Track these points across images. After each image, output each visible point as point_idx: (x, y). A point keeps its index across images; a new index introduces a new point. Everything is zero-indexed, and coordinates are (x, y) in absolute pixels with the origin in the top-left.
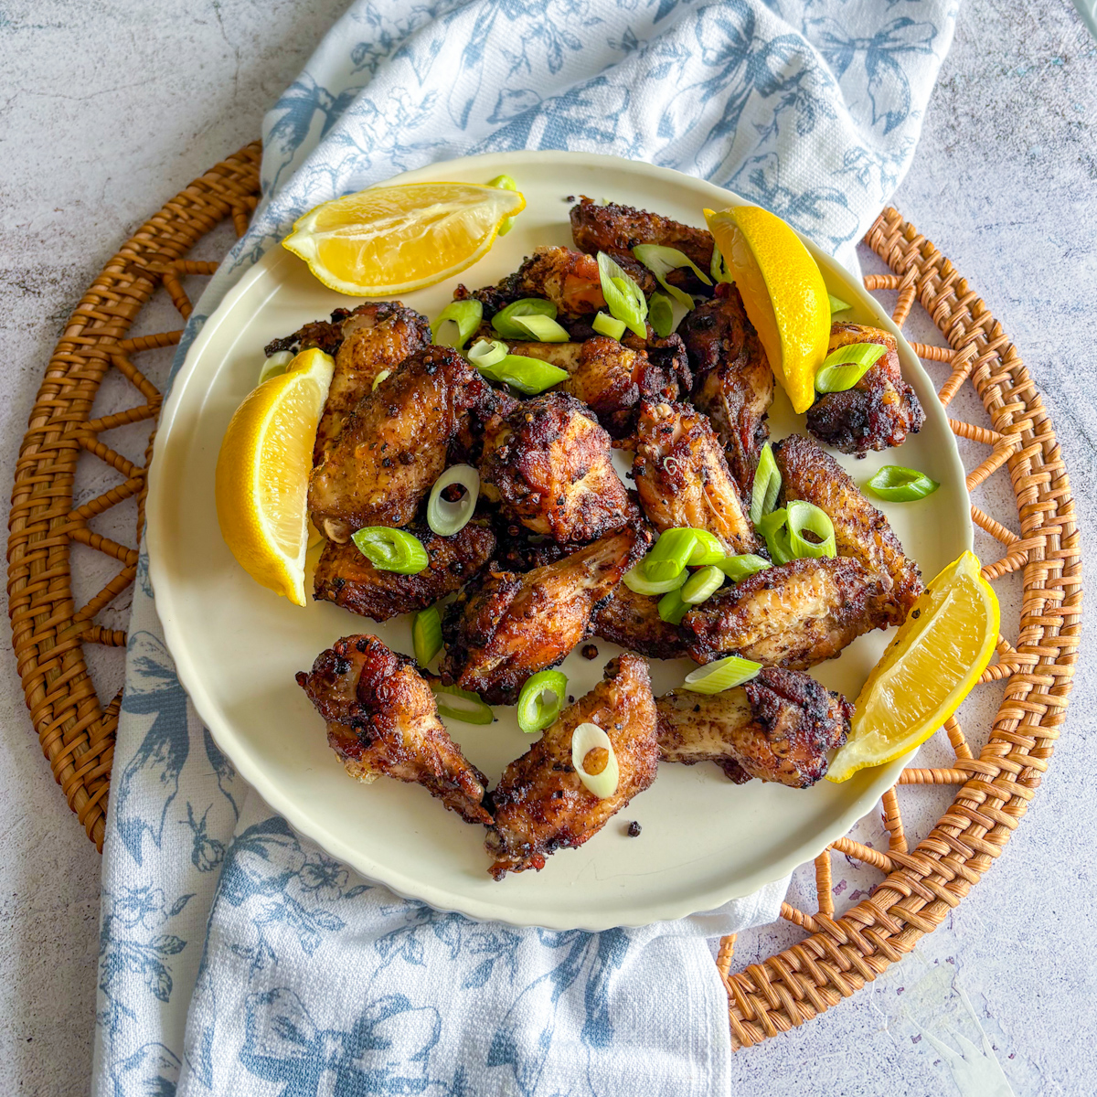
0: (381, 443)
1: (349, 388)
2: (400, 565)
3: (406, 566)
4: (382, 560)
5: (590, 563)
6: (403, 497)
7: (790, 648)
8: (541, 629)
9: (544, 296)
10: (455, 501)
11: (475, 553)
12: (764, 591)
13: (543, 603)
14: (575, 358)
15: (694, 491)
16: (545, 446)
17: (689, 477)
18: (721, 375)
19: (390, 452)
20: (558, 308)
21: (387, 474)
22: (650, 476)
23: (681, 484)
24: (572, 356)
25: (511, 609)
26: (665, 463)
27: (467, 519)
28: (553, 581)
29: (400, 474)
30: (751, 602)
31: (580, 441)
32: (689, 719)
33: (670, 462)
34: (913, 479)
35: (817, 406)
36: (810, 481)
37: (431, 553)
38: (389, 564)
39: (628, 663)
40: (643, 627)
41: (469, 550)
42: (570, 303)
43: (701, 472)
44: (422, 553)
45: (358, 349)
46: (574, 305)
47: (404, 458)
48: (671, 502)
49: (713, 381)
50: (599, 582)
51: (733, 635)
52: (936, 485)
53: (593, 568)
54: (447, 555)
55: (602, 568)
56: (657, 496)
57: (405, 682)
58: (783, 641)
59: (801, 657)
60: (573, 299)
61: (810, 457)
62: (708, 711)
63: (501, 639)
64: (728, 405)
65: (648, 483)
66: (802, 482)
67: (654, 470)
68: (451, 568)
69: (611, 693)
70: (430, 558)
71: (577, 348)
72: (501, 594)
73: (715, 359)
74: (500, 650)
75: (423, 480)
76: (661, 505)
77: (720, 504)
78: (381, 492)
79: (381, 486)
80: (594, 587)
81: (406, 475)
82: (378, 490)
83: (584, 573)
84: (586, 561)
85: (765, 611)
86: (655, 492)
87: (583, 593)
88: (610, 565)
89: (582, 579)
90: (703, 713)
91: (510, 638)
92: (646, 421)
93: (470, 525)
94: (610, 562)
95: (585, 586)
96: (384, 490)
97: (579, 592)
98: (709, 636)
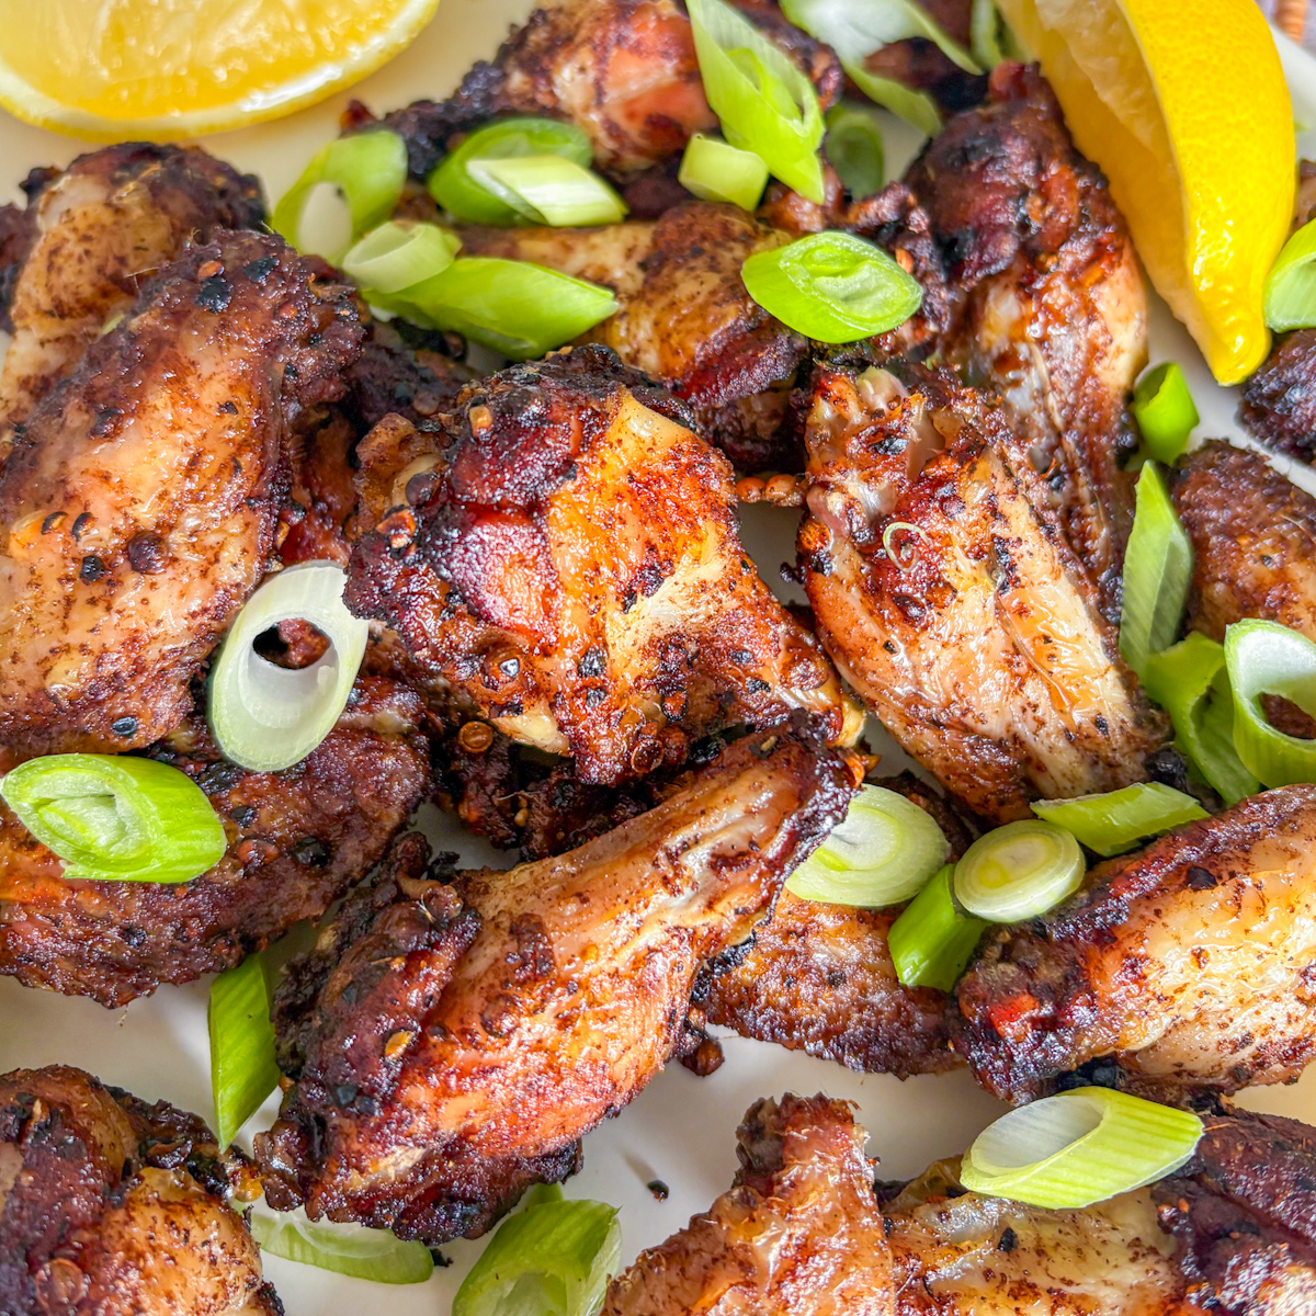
0: (75, 511)
1: (44, 364)
2: (142, 861)
3: (156, 864)
4: (83, 853)
5: (686, 847)
6: (139, 668)
7: (1258, 1041)
9: (555, 113)
10: (302, 666)
12: (1187, 894)
14: (638, 257)
16: (533, 510)
17: (960, 567)
18: (1025, 288)
19: (101, 536)
20: (594, 141)
21: (93, 602)
22: (847, 575)
23: (938, 592)
24: (629, 253)
26: (887, 540)
27: (332, 712)
28: (571, 908)
29: (128, 597)
30: (1155, 931)
31: (639, 486)
32: (988, 1274)
33: (901, 539)
36: (1264, 560)
37: (233, 816)
38: (105, 863)
39: (802, 1135)
40: (845, 993)
42: (624, 124)
43: (993, 555)
45: (59, 261)
46: (633, 130)
47: (143, 548)
48: (912, 644)
49: (1003, 309)
50: (711, 906)
53: (695, 861)
54: (282, 823)
55: (720, 862)
56: (870, 627)
57: (128, 1248)
58: (1240, 1023)
60: (631, 116)
62: (1040, 1252)
63: (419, 1094)
64: (1043, 368)
65: (841, 592)
66: (1246, 563)
67: (857, 559)
68: (293, 853)
69: (759, 1241)
70: (229, 832)
71: (642, 236)
72: (414, 958)
74: (421, 1124)
75: (194, 615)
76: (881, 655)
77: (1047, 639)
78: (75, 655)
79: (76, 637)
80: (701, 922)
81: (145, 601)
82: (67, 649)
83: (666, 881)
84: (674, 842)
85: (1199, 956)
86: (864, 618)
87: (664, 937)
88: (742, 854)
89: (661, 896)
90: (1028, 1259)
91: (445, 1092)
92: (830, 425)
93: (344, 732)
94: (744, 846)
95: (671, 920)
96: (83, 648)
97: (653, 936)
98: (1040, 1040)
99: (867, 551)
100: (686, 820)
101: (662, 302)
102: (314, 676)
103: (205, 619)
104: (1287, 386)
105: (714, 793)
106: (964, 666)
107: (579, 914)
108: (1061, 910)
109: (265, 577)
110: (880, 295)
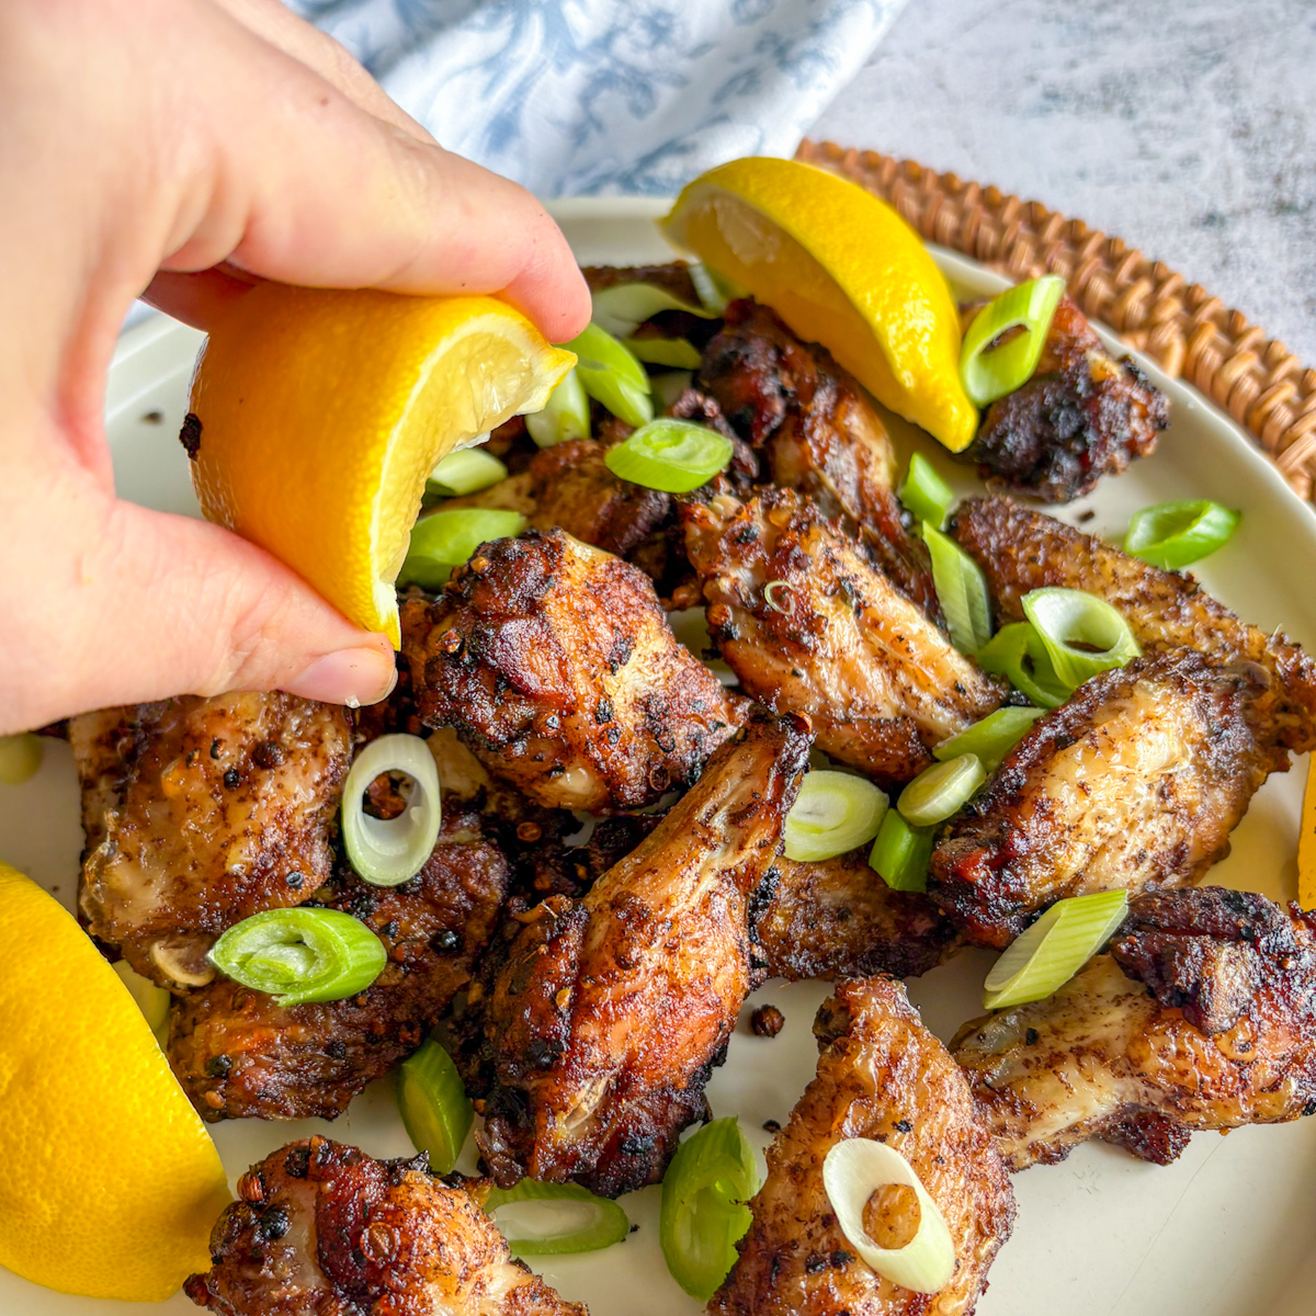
0: (207, 746)
3: (345, 973)
4: (289, 984)
5: (710, 816)
6: (291, 835)
7: (1150, 854)
8: (662, 981)
10: (396, 816)
11: (472, 897)
12: (1061, 754)
13: (647, 928)
14: (526, 491)
15: (842, 630)
16: (534, 608)
17: (823, 605)
18: (799, 434)
19: (229, 758)
21: (242, 800)
22: (750, 635)
23: (814, 624)
25: (584, 966)
26: (768, 596)
27: (432, 832)
28: (647, 879)
29: (268, 787)
30: (1048, 782)
31: (597, 591)
32: (1027, 1063)
33: (778, 594)
34: (1194, 516)
35: (987, 426)
36: (1033, 560)
37: (383, 932)
38: (308, 985)
39: (859, 993)
40: (854, 922)
41: (459, 898)
43: (842, 591)
44: (364, 938)
47: (264, 757)
48: (810, 668)
49: (788, 452)
50: (741, 848)
51: (1042, 860)
52: (1237, 514)
53: (719, 822)
54: (418, 926)
55: (735, 818)
56: (777, 666)
58: (1135, 843)
59: (1177, 864)
61: (1011, 524)
62: (1056, 1032)
63: (589, 1030)
64: (831, 483)
65: (750, 649)
66: (1020, 568)
67: (753, 621)
68: (435, 944)
69: (858, 1061)
70: (385, 944)
71: (522, 480)
72: (554, 944)
73: (779, 407)
74: (596, 1055)
75: (318, 784)
76: (793, 682)
77: (901, 639)
78: (242, 840)
79: (237, 828)
80: (737, 861)
81: (280, 786)
82: (234, 839)
83: (704, 842)
84: (701, 815)
85: (1083, 788)
86: (771, 660)
87: (717, 882)
88: (750, 805)
89: (705, 854)
90: (1049, 1041)
91: (607, 1021)
92: (702, 538)
94: (749, 800)
95: (718, 865)
96: (246, 833)
97: (709, 882)
98: (999, 877)
99: (758, 613)
100: (704, 798)
102: (409, 817)
103: (326, 785)
105: (716, 776)
106: (852, 678)
107: (652, 882)
108: (979, 795)
109: (359, 748)
110: (705, 451)
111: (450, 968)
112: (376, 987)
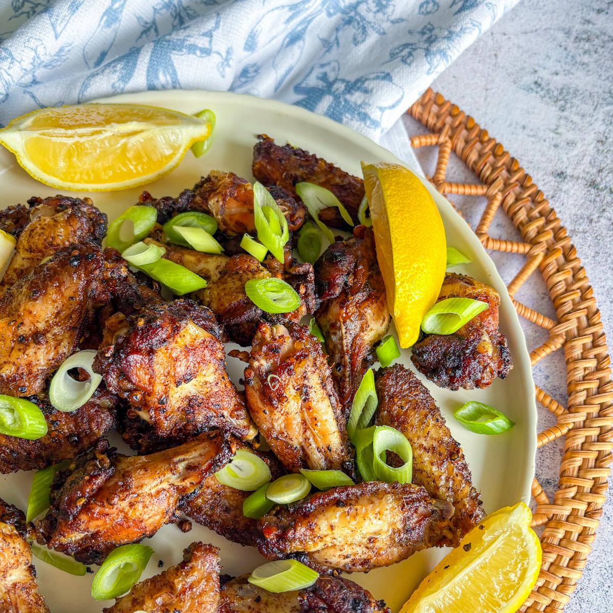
0: (19, 321)
1: (23, 265)
2: (18, 431)
3: (24, 433)
5: (180, 461)
6: (30, 373)
7: (352, 557)
8: (121, 515)
9: (208, 212)
10: (82, 381)
11: (90, 429)
12: (334, 508)
13: (125, 494)
14: (220, 270)
15: (293, 405)
16: (151, 352)
17: (291, 392)
18: (342, 305)
19: (25, 330)
20: (219, 224)
21: (19, 350)
22: (256, 387)
23: (281, 398)
24: (218, 267)
25: (96, 493)
26: (269, 379)
27: (87, 397)
28: (142, 472)
29: (31, 351)
30: (321, 516)
31: (189, 350)
33: (273, 380)
34: (494, 416)
36: (402, 407)
37: (51, 424)
38: (8, 430)
39: (198, 554)
40: (229, 515)
41: (86, 426)
42: (229, 222)
43: (303, 392)
44: (40, 423)
45: (33, 234)
46: (232, 224)
47: (37, 337)
48: (271, 412)
49: (335, 309)
50: (184, 480)
51: (301, 542)
52: (512, 424)
53: (181, 467)
54: (66, 428)
55: (189, 468)
56: (260, 405)
58: (348, 551)
59: (362, 564)
60: (231, 219)
61: (406, 387)
62: (266, 605)
63: (84, 518)
64: (344, 331)
65: (254, 392)
66: (395, 407)
67: (260, 383)
68: (68, 438)
69: (176, 581)
70: (49, 427)
71: (223, 261)
72: (91, 477)
73: (338, 291)
74: (82, 527)
75: (50, 360)
76: (262, 414)
77: (316, 419)
78: (11, 365)
79: (12, 359)
80: (181, 484)
81: (35, 353)
82: (9, 362)
83: (171, 470)
84: (176, 459)
85: (332, 527)
86: (259, 401)
87: (168, 487)
88: (196, 467)
89: (169, 475)
91: (92, 518)
92: (261, 339)
93: (90, 405)
94: (196, 464)
95: (171, 481)
96: (14, 363)
97: (165, 485)
98: (278, 541)
99: (263, 380)
100: (182, 454)
101: (222, 287)
102: (84, 385)
103: (53, 362)
104: (425, 352)
105: (193, 447)
106: (288, 424)
107: (144, 474)
108: (294, 504)
109: (74, 352)
110: (287, 301)
111: (69, 448)
112: (38, 441)
